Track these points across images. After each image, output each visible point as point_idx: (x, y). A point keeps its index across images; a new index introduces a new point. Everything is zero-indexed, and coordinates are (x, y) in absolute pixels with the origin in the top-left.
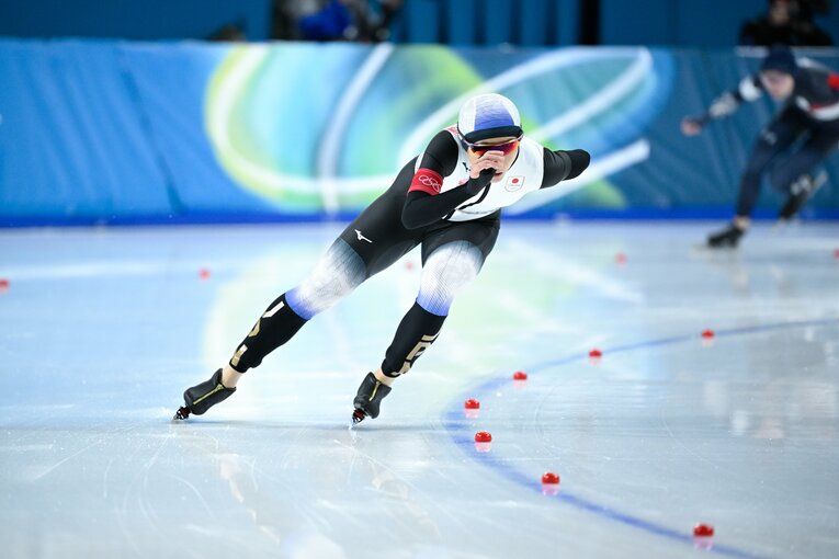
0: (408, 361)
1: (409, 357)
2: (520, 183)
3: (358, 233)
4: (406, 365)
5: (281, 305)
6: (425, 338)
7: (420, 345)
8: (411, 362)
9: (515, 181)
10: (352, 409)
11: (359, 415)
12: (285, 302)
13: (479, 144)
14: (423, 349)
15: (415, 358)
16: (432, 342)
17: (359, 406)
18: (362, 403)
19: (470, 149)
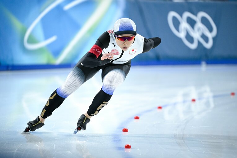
0: (97, 110)
1: (98, 109)
2: (135, 51)
3: (81, 63)
4: (97, 112)
5: (55, 94)
6: (104, 102)
7: (102, 105)
8: (99, 111)
9: (133, 50)
10: (76, 127)
11: (79, 129)
12: (57, 93)
13: (120, 36)
14: (103, 107)
15: (100, 110)
16: (106, 104)
17: (79, 125)
18: (80, 124)
19: (116, 37)
